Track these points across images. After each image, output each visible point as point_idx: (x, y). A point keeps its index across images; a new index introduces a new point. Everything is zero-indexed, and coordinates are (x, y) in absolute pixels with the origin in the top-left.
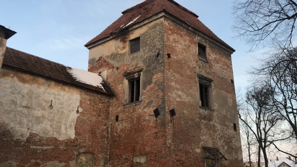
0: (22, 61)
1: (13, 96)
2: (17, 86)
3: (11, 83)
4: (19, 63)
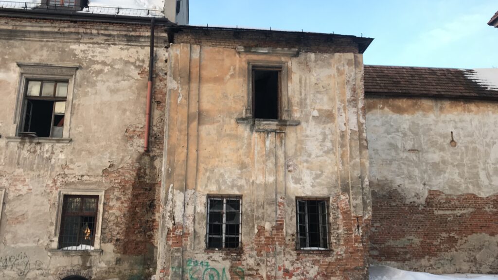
0: (390, 79)
1: (389, 136)
2: (392, 120)
3: (382, 117)
4: (386, 85)
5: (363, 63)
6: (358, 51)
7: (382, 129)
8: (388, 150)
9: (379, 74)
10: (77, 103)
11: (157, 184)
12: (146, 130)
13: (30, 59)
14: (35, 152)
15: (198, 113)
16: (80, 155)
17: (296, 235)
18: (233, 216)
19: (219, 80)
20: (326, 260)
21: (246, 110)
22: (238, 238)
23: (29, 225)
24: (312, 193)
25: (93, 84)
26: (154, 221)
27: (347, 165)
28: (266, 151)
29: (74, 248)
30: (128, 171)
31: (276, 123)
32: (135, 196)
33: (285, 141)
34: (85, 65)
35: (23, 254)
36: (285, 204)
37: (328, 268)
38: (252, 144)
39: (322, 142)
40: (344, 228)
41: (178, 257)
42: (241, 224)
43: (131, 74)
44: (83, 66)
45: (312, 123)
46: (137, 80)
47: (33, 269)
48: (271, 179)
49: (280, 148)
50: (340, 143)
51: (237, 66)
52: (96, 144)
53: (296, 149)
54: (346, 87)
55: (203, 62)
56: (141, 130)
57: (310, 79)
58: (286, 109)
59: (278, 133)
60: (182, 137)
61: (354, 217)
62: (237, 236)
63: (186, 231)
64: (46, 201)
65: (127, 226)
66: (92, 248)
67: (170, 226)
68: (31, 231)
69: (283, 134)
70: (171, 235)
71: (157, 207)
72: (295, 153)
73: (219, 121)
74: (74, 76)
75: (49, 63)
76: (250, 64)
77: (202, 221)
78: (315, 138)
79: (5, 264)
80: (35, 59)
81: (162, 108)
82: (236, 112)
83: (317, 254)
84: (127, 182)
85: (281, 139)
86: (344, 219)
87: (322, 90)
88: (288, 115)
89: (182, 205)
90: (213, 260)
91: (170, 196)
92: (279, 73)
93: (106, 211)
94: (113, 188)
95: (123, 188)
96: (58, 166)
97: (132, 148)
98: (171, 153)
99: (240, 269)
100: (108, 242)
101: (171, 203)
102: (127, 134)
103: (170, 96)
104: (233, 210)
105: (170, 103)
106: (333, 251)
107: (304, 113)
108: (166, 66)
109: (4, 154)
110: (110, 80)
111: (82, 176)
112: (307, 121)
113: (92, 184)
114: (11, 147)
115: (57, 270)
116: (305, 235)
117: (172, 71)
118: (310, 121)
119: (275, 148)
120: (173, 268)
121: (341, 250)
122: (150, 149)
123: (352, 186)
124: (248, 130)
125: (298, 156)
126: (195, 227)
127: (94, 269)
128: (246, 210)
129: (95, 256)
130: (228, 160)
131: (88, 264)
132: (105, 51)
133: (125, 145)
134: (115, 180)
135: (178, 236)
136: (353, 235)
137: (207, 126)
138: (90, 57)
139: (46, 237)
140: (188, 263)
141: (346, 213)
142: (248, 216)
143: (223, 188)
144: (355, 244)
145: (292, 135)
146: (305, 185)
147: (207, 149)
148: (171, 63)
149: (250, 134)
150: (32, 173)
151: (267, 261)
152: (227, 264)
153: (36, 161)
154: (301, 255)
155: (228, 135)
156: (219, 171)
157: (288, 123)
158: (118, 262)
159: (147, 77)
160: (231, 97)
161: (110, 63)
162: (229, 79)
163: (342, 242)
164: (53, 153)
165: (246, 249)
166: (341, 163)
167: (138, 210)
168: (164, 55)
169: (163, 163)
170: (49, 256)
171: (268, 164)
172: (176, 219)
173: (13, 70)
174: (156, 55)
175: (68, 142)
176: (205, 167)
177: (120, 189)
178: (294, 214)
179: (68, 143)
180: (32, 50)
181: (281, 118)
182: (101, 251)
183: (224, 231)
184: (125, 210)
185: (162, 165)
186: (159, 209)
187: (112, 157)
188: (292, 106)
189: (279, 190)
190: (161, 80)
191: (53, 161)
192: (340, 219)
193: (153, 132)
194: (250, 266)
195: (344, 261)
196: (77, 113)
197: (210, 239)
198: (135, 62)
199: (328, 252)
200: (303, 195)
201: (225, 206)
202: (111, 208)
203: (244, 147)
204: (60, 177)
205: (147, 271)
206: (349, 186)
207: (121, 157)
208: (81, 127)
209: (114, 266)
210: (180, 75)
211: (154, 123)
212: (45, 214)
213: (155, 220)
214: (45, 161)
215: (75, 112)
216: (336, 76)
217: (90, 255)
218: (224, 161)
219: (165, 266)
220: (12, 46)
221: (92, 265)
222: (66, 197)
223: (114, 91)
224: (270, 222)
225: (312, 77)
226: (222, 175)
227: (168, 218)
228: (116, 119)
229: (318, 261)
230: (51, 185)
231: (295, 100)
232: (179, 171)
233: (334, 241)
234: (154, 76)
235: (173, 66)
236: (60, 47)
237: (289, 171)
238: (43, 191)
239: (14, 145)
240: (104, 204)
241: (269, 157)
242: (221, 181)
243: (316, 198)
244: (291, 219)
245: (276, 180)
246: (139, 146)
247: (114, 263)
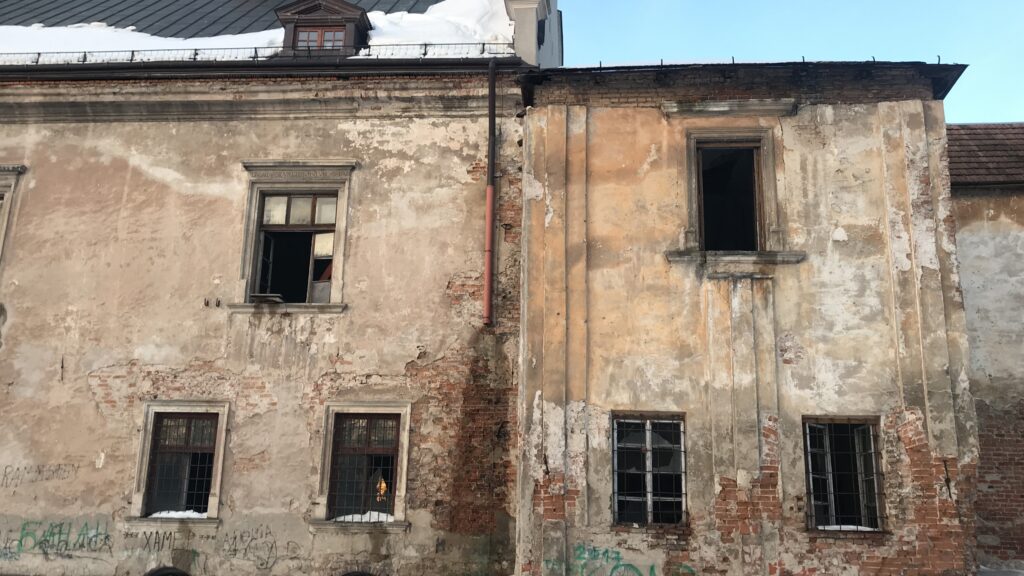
4: (1002, 165)
5: (944, 120)
6: (931, 95)
7: (995, 265)
8: (1013, 309)
9: (984, 142)
10: (355, 235)
11: (510, 389)
12: (485, 282)
13: (267, 154)
14: (280, 331)
15: (585, 245)
16: (364, 335)
17: (805, 499)
18: (667, 457)
19: (626, 174)
20: (877, 554)
21: (686, 233)
22: (680, 503)
23: (273, 471)
24: (838, 408)
25: (384, 197)
26: (507, 464)
27: (916, 346)
28: (731, 318)
29: (357, 518)
30: (455, 364)
31: (754, 258)
32: (470, 415)
33: (774, 297)
34: (367, 160)
35: (264, 528)
36: (779, 431)
37: (880, 570)
38: (702, 306)
39: (856, 296)
40: (915, 483)
41: (558, 539)
42: (686, 473)
43: (453, 174)
44: (363, 163)
45: (834, 256)
46: (466, 184)
47: (283, 558)
48: (746, 379)
49: (763, 313)
50: (897, 297)
51: (665, 144)
52: (392, 312)
53: (799, 314)
54: (907, 173)
55: (594, 140)
56: (477, 283)
57: (825, 161)
58: (774, 227)
59: (758, 279)
60: (556, 294)
61: (937, 459)
62: (677, 499)
63: (570, 487)
64: (302, 426)
65: (456, 475)
66: (391, 519)
67: (539, 475)
68: (278, 484)
69: (770, 283)
70: (542, 495)
71: (512, 436)
72: (798, 322)
73: (629, 260)
74: (347, 184)
75: (301, 160)
76: (692, 137)
77: (603, 466)
78: (842, 288)
79: (233, 547)
80: (276, 154)
81: (515, 237)
82: (665, 240)
83: (853, 541)
84: (452, 386)
85: (766, 292)
86: (913, 464)
87: (853, 182)
88: (779, 240)
89: (560, 433)
90: (629, 548)
91: (537, 415)
92: (755, 151)
93: (415, 445)
94: (426, 399)
95: (446, 400)
96: (324, 358)
97: (459, 320)
98: (536, 327)
99: (686, 567)
100: (420, 507)
101: (539, 428)
102: (450, 292)
103: (529, 212)
104: (666, 445)
105: (531, 226)
106: (890, 533)
107: (813, 235)
108: (521, 153)
109: (225, 337)
110: (414, 187)
111: (368, 376)
112: (822, 253)
113: (388, 391)
114: (238, 323)
115: (327, 560)
116: (825, 499)
117: (533, 163)
118: (829, 252)
119: (752, 312)
120: (547, 561)
121: (910, 532)
122: (494, 320)
123: (929, 392)
124: (692, 275)
125: (805, 328)
126: (590, 478)
127: (395, 560)
128: (695, 444)
129: (397, 534)
130: (652, 340)
131: (384, 551)
132: (404, 130)
133: (446, 314)
134: (430, 383)
135: (556, 497)
136: (937, 500)
137: (605, 271)
138: (376, 145)
139: (304, 497)
140: (578, 552)
141: (918, 451)
142: (698, 457)
143: (643, 398)
144: (941, 520)
145: (789, 285)
146: (823, 390)
147: (606, 317)
148: (530, 146)
149: (697, 283)
150: (276, 373)
151: (744, 552)
152: (659, 557)
153: (283, 350)
154: (818, 540)
155: (650, 288)
156: (634, 362)
157: (779, 258)
158: (441, 548)
159: (485, 178)
160: (653, 209)
161: (414, 153)
162: (648, 172)
163: (911, 516)
164: (313, 333)
165: (698, 526)
166: (902, 340)
167: (475, 442)
168: (516, 131)
169: (521, 347)
170: (311, 533)
171: (737, 347)
172: (550, 461)
173: (238, 176)
174: (500, 133)
175: (340, 310)
176: (605, 354)
177: (440, 401)
178: (800, 453)
179: (342, 312)
180: (269, 138)
181: (763, 248)
182: (408, 526)
183: (649, 488)
184: (451, 443)
185: (519, 351)
186: (516, 442)
187: (422, 338)
188: (786, 221)
189: (763, 402)
190: (511, 183)
191: (314, 348)
192: (904, 464)
193: (500, 286)
194: (708, 562)
195: (918, 556)
196: (356, 254)
197: (620, 502)
198: (461, 149)
199: (880, 536)
200: (818, 413)
201: (648, 435)
202: (424, 438)
203: (685, 312)
204: (328, 378)
205: (497, 567)
206: (922, 392)
207: (440, 338)
208: (364, 281)
209: (433, 556)
210: (547, 170)
211: (501, 268)
212: (302, 450)
213: (509, 462)
214: (298, 349)
215: (352, 251)
216: (884, 152)
217: (386, 533)
218: (642, 343)
219: (533, 558)
220: (234, 133)
221: (392, 552)
222: (340, 417)
223: (423, 209)
224: (748, 470)
225: (829, 156)
226: (640, 371)
227: (534, 458)
228: (430, 265)
229: (859, 556)
230: (311, 395)
231: (794, 207)
232: (552, 363)
233: (893, 512)
234: (498, 174)
235: (533, 152)
236: (319, 129)
237: (787, 362)
238: (296, 407)
239: (243, 319)
240: (411, 431)
241: (741, 333)
242: (639, 384)
243: (849, 419)
244: (793, 463)
245: (757, 379)
246: (473, 315)
247: (433, 549)
